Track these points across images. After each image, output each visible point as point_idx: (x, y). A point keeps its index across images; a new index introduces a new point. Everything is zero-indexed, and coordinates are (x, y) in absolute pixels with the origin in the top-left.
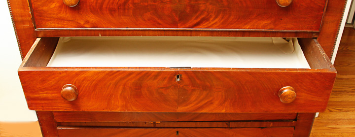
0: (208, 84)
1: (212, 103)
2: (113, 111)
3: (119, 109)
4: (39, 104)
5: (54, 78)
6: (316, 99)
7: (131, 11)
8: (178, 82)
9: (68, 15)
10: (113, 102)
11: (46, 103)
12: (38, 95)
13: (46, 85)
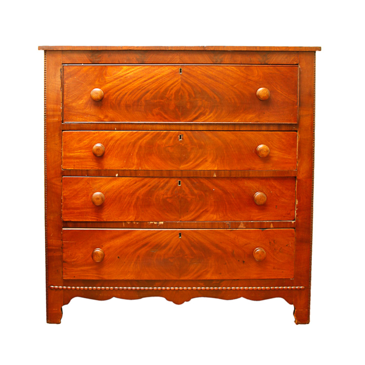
0: (203, 143)
1: (206, 161)
2: (130, 169)
3: (135, 167)
4: (72, 162)
5: (89, 138)
6: (286, 156)
7: (143, 107)
8: (181, 141)
9: (92, 110)
10: (130, 160)
11: (77, 162)
12: (73, 154)
13: (82, 144)
